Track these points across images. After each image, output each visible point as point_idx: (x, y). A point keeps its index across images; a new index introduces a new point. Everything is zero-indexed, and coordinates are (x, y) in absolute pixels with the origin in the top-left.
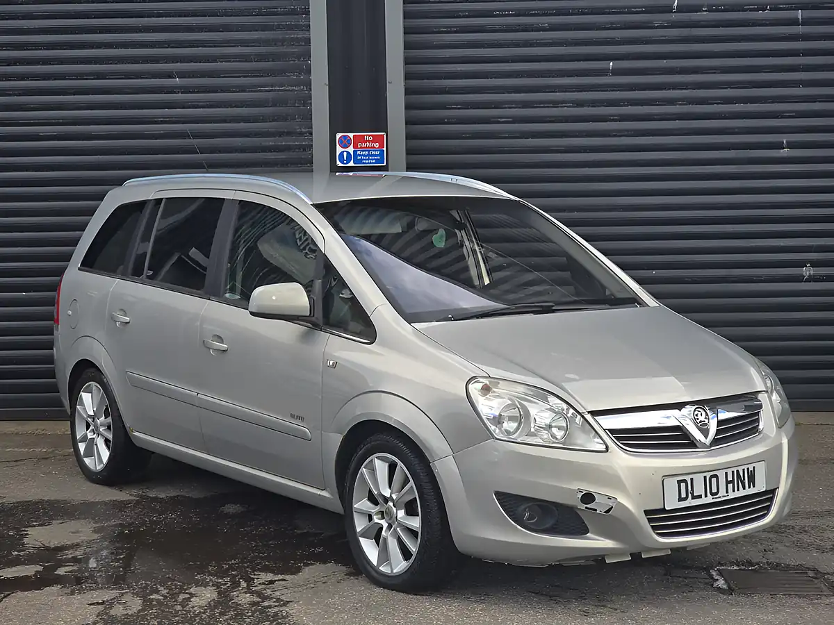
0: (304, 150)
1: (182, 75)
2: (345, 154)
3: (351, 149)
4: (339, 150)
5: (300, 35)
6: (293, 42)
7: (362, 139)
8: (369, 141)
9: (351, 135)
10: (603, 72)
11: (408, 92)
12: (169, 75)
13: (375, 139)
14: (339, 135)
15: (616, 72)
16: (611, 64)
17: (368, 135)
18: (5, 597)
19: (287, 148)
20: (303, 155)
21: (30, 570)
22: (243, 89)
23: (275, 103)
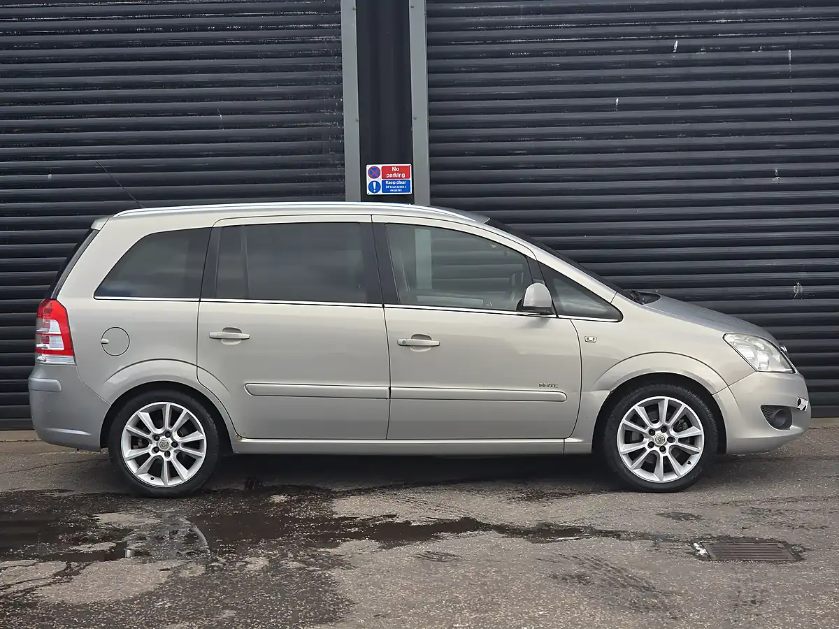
0: (338, 180)
1: (225, 112)
2: (374, 184)
3: (380, 179)
4: (369, 180)
5: (334, 75)
6: (325, 81)
7: (389, 170)
8: (396, 172)
9: (380, 166)
10: (611, 108)
11: (431, 126)
12: (213, 112)
13: (402, 170)
14: (368, 167)
15: (622, 107)
16: (617, 100)
17: (395, 167)
18: (87, 565)
19: (321, 179)
20: (337, 184)
21: (106, 546)
22: (280, 125)
23: (310, 138)
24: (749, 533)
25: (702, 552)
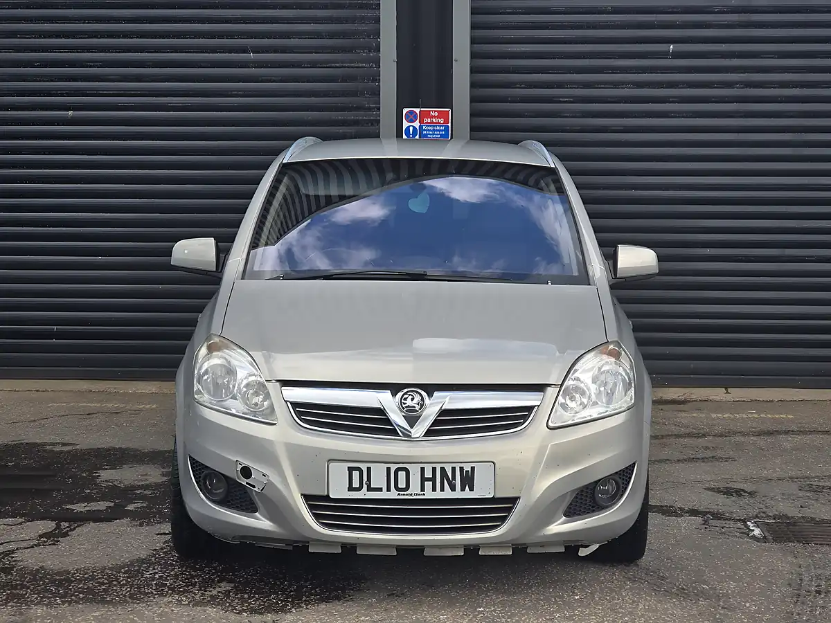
0: (372, 125)
1: (257, 50)
2: (411, 128)
3: (417, 124)
4: (405, 124)
5: (370, 14)
6: (362, 20)
7: (427, 115)
8: (435, 117)
9: (417, 110)
10: (665, 55)
11: (473, 71)
12: (244, 50)
13: (441, 115)
14: (405, 111)
15: (676, 55)
16: (672, 47)
17: (433, 111)
18: (78, 526)
19: (356, 123)
20: (371, 129)
21: (101, 506)
22: (314, 64)
23: (345, 79)
24: (808, 513)
25: (757, 532)
